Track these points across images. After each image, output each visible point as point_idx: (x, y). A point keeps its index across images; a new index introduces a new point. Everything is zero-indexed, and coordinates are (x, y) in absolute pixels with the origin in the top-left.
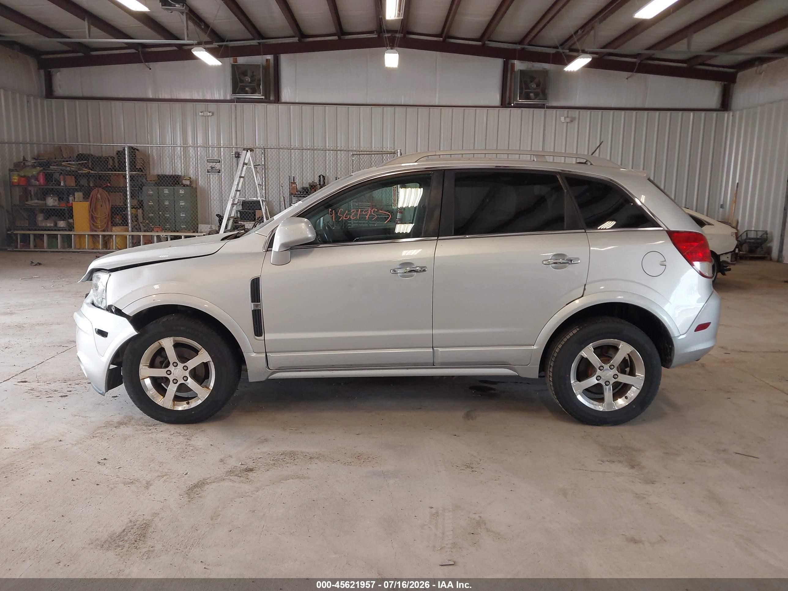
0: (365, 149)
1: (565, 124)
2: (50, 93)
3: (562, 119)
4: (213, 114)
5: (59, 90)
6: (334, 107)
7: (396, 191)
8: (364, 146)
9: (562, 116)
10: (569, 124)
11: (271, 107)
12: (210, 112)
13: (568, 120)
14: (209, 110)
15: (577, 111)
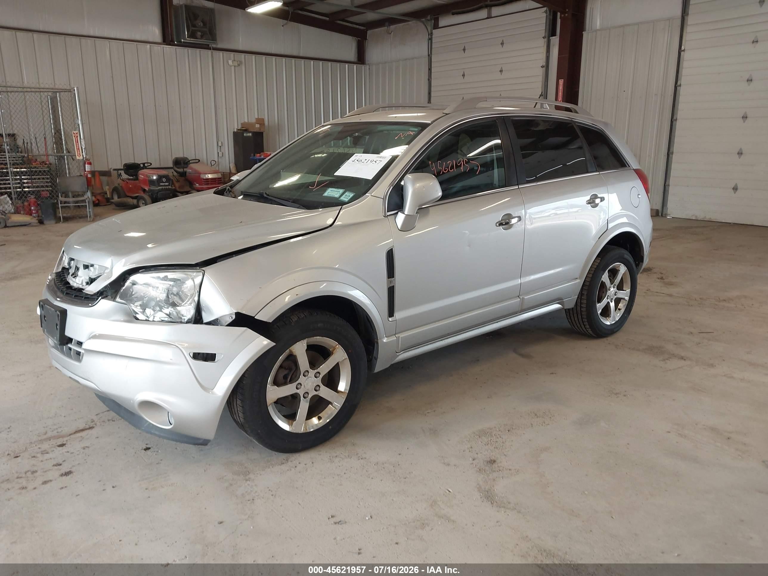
1: (233, 68)
3: (230, 62)
9: (231, 59)
10: (236, 68)
13: (236, 64)
15: (243, 55)
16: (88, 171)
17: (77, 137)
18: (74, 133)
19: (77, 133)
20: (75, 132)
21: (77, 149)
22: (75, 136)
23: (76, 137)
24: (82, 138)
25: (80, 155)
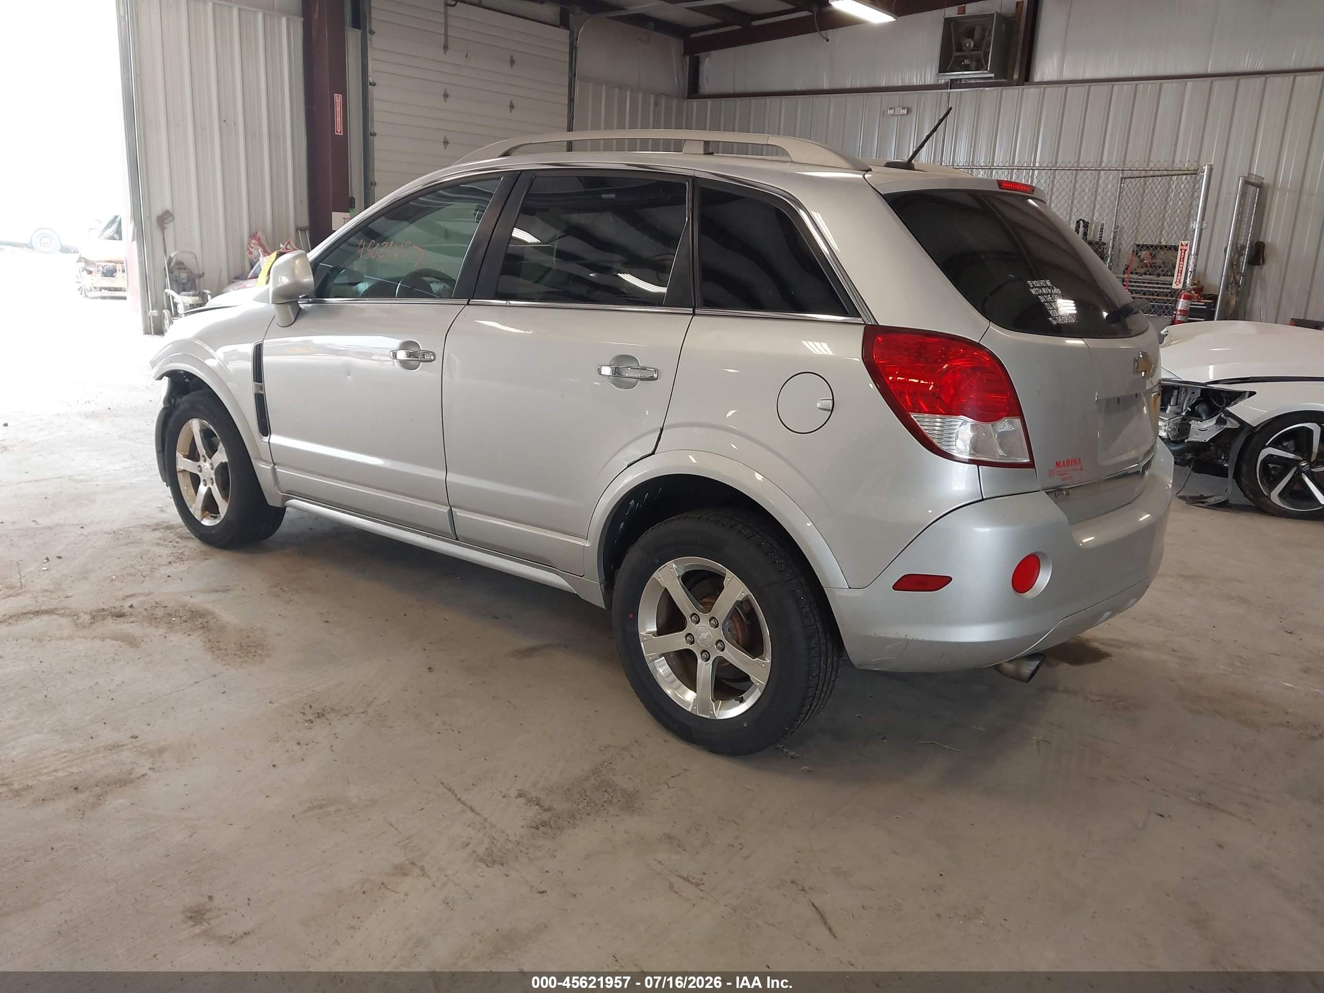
0: (1158, 165)
2: (693, 90)
4: (909, 111)
5: (706, 86)
6: (1156, 83)
7: (1187, 252)
8: (1160, 159)
11: (1011, 93)
12: (904, 108)
14: (905, 105)
16: (1181, 311)
17: (1186, 250)
18: (1182, 245)
19: (1187, 245)
20: (1183, 243)
21: (1179, 270)
22: (1181, 250)
23: (1183, 251)
24: (1193, 253)
25: (1180, 282)
